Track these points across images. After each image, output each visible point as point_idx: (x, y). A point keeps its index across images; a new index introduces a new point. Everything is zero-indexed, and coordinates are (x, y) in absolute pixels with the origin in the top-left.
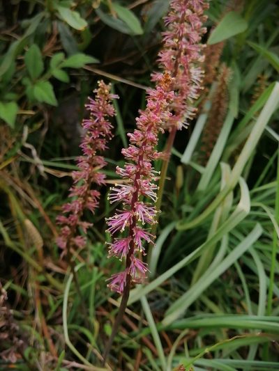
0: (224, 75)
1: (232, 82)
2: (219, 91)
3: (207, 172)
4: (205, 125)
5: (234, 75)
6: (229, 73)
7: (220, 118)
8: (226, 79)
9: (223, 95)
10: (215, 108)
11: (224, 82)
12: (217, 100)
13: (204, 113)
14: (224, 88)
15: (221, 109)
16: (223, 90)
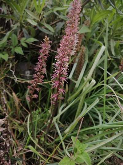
0: (83, 49)
1: (86, 52)
2: (81, 55)
3: (78, 83)
4: (76, 68)
5: (86, 49)
6: (85, 49)
7: (82, 65)
8: (84, 51)
9: (83, 56)
10: (80, 61)
11: (83, 52)
12: (80, 58)
13: (76, 62)
14: (83, 53)
15: (82, 62)
16: (83, 54)
